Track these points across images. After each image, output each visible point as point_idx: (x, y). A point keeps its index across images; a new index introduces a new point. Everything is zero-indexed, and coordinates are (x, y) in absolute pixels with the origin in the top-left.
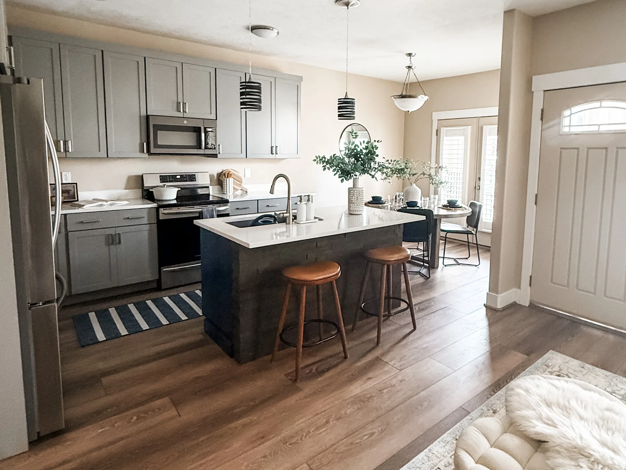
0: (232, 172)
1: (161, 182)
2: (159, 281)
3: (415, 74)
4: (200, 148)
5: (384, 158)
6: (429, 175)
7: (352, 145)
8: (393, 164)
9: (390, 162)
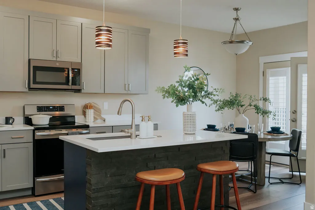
0: (93, 104)
1: (37, 112)
2: (33, 189)
3: (241, 24)
4: (68, 85)
5: (212, 87)
6: (254, 106)
7: (186, 77)
8: (220, 92)
9: (217, 90)
